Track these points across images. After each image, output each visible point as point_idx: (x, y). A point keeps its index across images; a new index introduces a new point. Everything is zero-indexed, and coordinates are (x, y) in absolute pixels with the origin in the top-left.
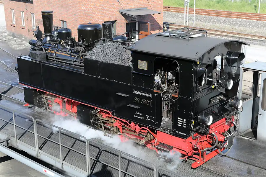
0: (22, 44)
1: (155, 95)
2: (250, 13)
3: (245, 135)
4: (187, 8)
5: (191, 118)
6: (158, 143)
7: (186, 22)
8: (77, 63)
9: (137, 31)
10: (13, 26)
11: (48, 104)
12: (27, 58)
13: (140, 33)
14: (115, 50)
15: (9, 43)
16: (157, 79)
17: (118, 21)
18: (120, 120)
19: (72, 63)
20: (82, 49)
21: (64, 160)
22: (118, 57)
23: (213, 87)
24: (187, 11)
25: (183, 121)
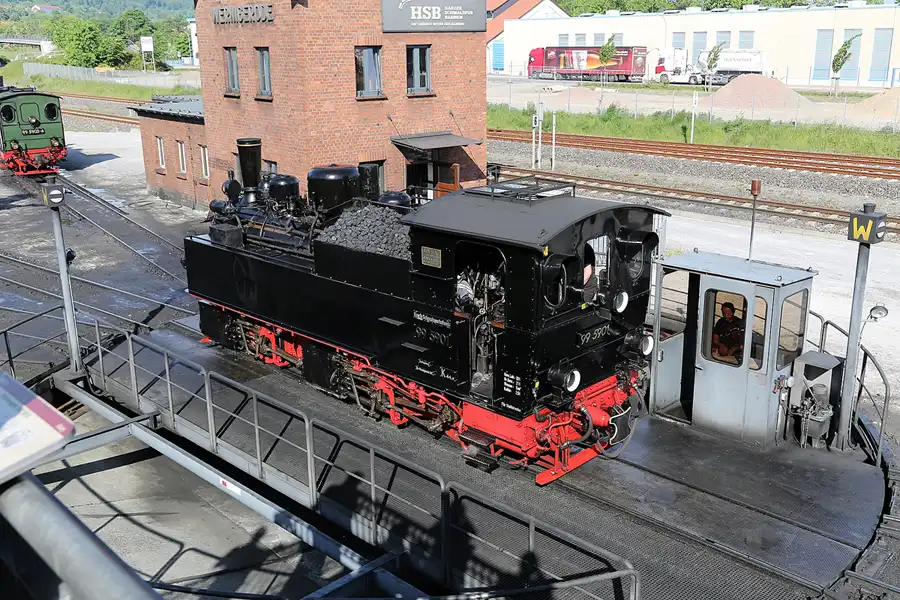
0: (182, 213)
1: (457, 322)
2: (672, 143)
3: (668, 413)
4: (537, 133)
5: (533, 375)
6: (466, 429)
7: (537, 161)
8: (304, 252)
9: (430, 182)
10: (160, 172)
11: (247, 338)
12: (205, 239)
13: (437, 187)
14: (380, 223)
15: (152, 210)
16: (464, 288)
17: (389, 161)
18: (388, 378)
19: (295, 251)
20: (313, 220)
21: (264, 461)
22: (385, 240)
23: (584, 306)
24: (537, 138)
25: (514, 380)
